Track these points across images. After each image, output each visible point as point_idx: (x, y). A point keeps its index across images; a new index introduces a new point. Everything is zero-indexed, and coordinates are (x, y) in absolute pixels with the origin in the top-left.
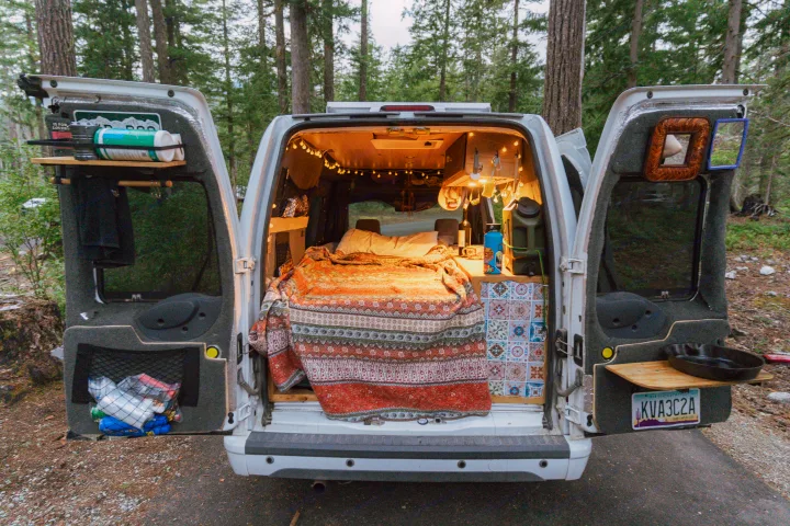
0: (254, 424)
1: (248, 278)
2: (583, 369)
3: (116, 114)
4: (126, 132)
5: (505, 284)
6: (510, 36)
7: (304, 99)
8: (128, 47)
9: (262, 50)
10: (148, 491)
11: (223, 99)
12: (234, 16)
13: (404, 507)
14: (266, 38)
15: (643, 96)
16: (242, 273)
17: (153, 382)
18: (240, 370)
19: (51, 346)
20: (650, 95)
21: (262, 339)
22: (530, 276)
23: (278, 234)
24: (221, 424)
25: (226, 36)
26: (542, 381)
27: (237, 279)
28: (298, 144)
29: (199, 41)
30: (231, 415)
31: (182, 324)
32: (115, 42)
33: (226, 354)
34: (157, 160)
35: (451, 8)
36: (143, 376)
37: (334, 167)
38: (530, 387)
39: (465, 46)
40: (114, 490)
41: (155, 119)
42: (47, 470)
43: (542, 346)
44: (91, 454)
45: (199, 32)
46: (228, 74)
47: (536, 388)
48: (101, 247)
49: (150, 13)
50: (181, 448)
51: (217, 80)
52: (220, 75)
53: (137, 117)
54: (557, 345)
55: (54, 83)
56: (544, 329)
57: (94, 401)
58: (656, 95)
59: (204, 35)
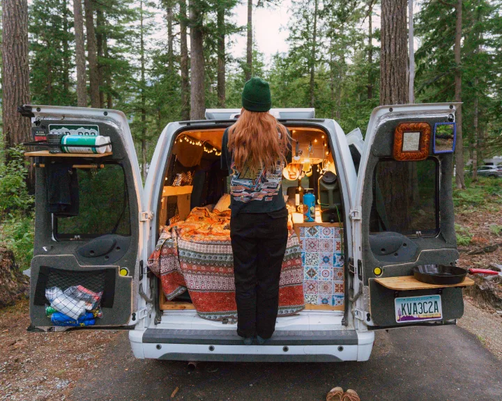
0: (149, 323)
1: (147, 225)
2: (362, 282)
3: (73, 126)
4: (79, 137)
5: (316, 228)
6: (366, 42)
7: (200, 96)
8: (67, 57)
9: (170, 57)
10: (75, 376)
11: (138, 94)
12: (149, 31)
13: (251, 385)
14: (174, 49)
15: (387, 111)
16: (144, 222)
17: (85, 291)
18: (141, 285)
19: (7, 281)
20: (391, 110)
21: (156, 263)
22: (332, 222)
23: (169, 197)
24: (127, 320)
25: (142, 47)
26: (342, 294)
27: (141, 225)
28: (183, 139)
29: (121, 51)
30: (134, 315)
31: (105, 254)
32: (57, 54)
33: (132, 273)
34: (96, 153)
35: (317, 23)
36: (79, 287)
37: (211, 151)
38: (335, 298)
39: (330, 51)
40: (51, 376)
41: (96, 128)
42: (6, 363)
43: (341, 270)
44: (35, 355)
45: (121, 45)
46: (143, 76)
47: (339, 299)
48: (60, 205)
49: (85, 31)
50: (98, 351)
51: (135, 80)
52: (137, 77)
53: (85, 127)
54: (349, 267)
55: (39, 109)
56: (342, 258)
57: (48, 302)
58: (395, 110)
59: (125, 46)
